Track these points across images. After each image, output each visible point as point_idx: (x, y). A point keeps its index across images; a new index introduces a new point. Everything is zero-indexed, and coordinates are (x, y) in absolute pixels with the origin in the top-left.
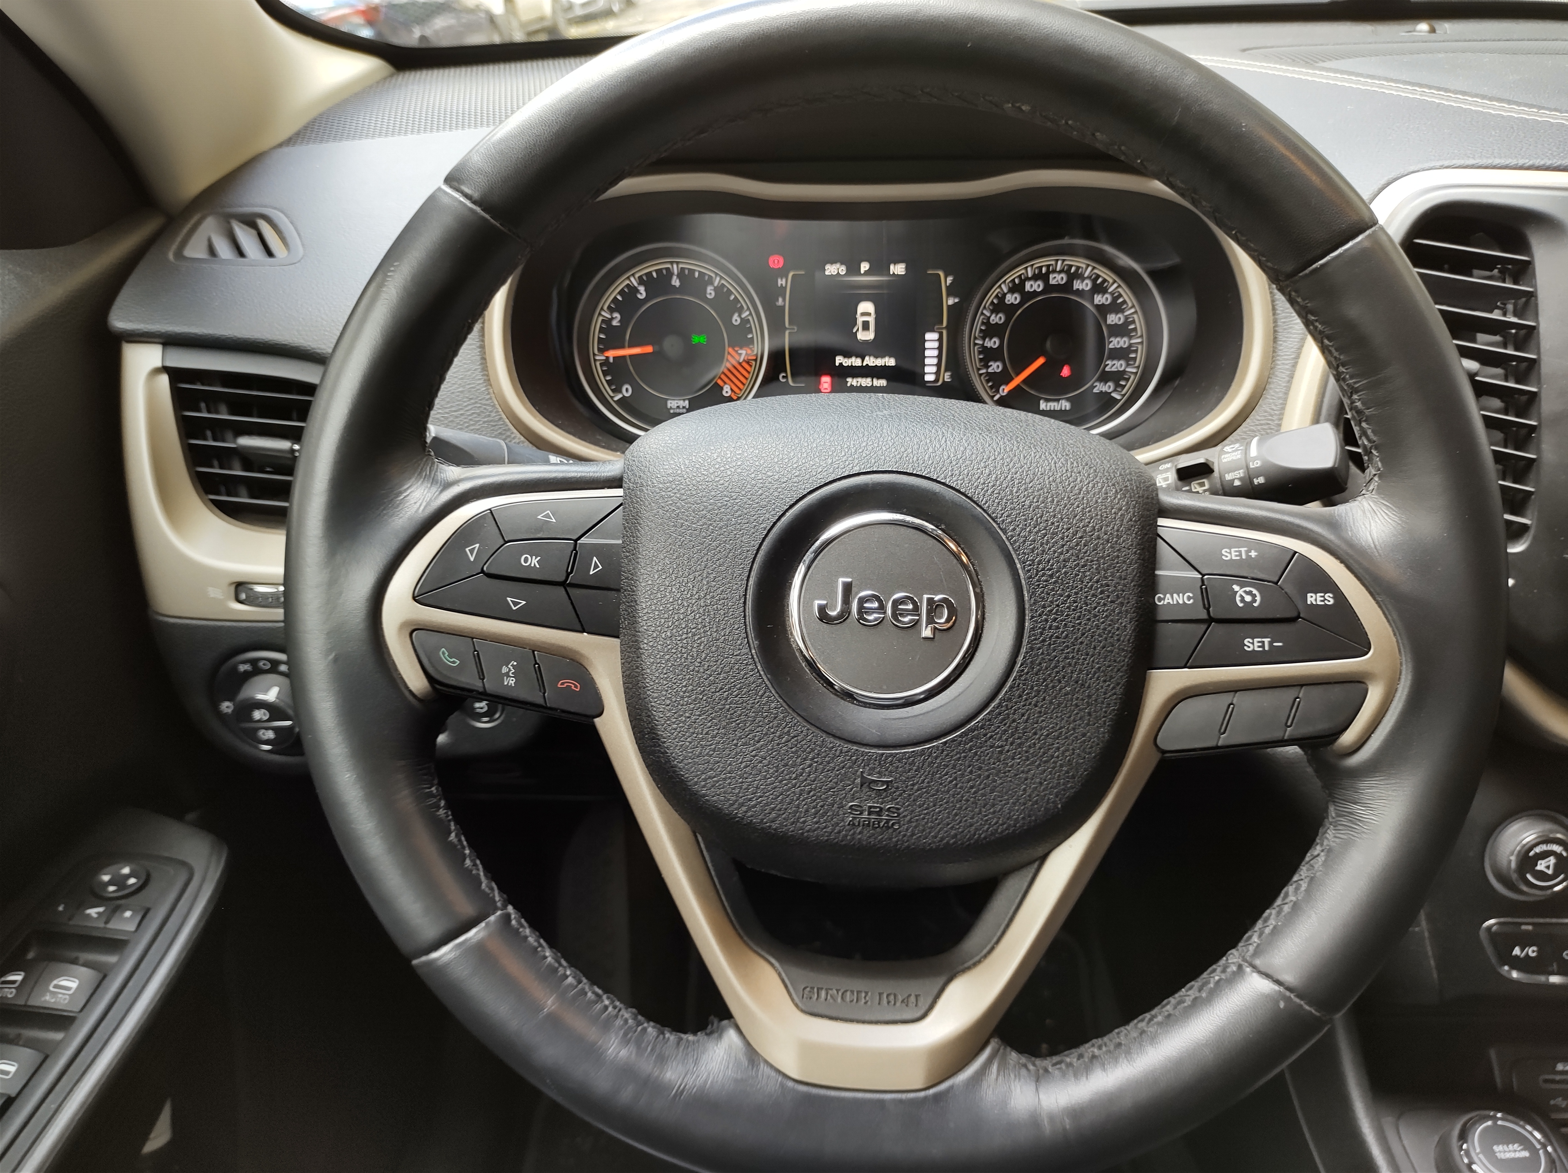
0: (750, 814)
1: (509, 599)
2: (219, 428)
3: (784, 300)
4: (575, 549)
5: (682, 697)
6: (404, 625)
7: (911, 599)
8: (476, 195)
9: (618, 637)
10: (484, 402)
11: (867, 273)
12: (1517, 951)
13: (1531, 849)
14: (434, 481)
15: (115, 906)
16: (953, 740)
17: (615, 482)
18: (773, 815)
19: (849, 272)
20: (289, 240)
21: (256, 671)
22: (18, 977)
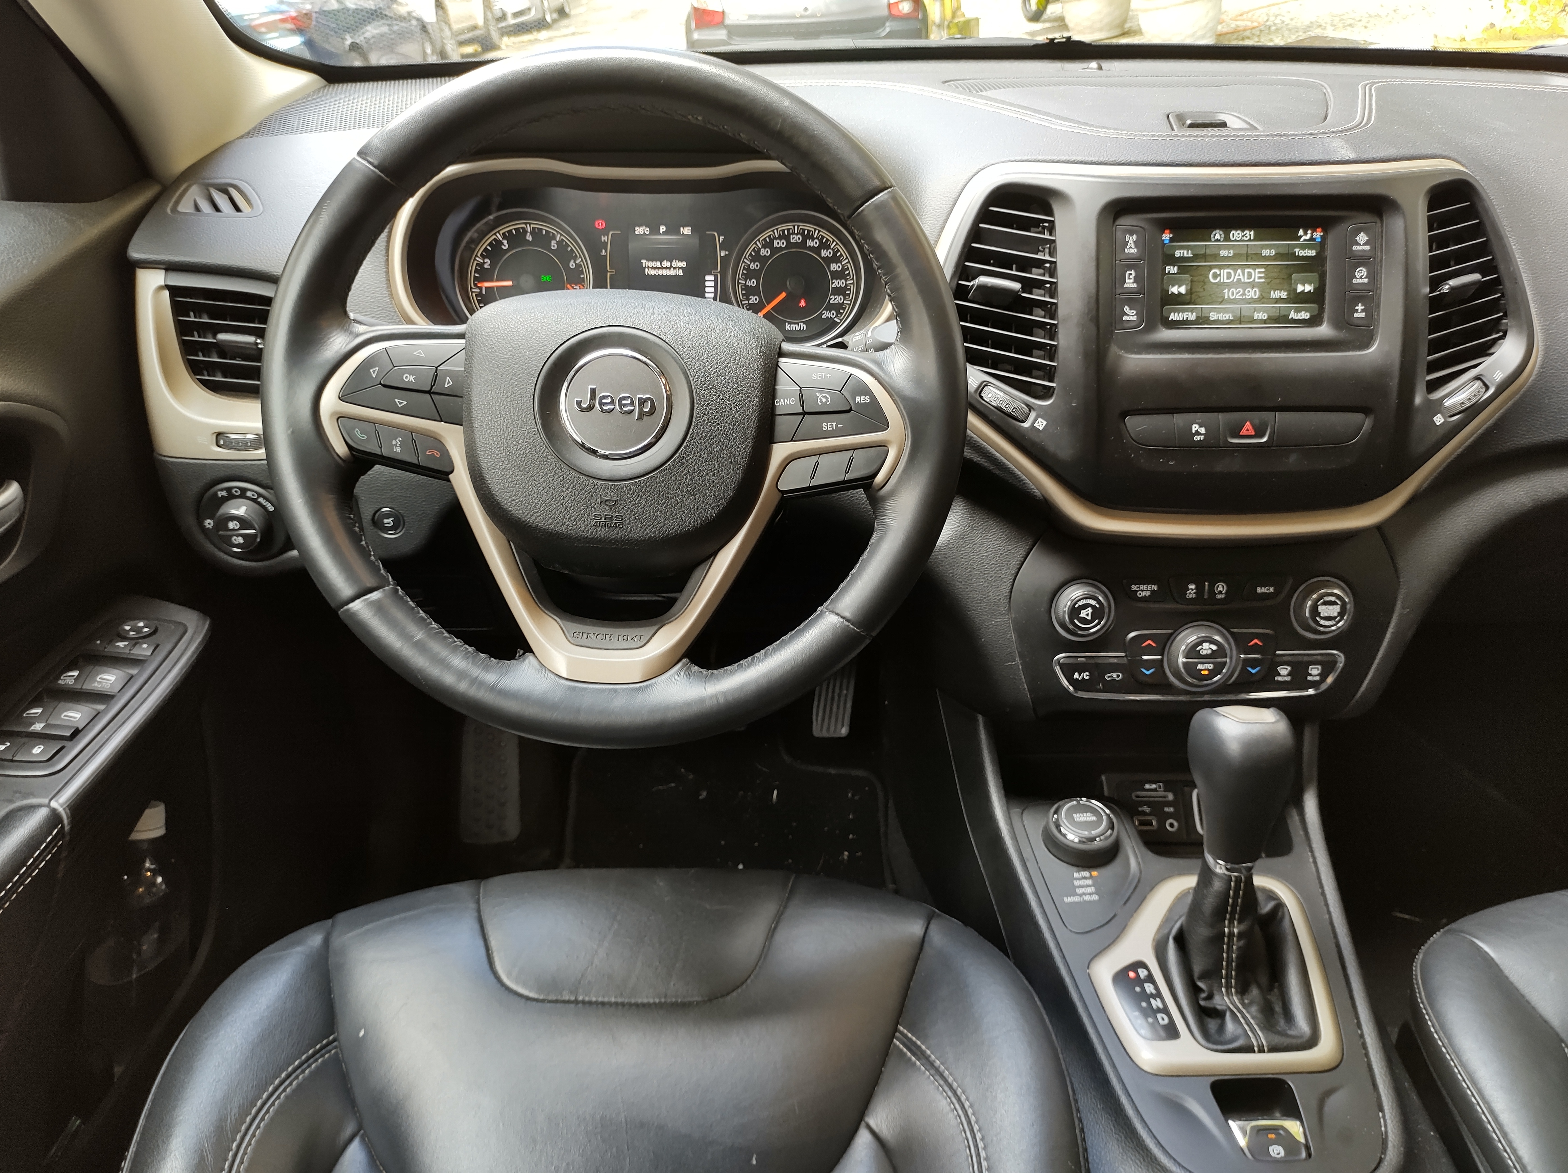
0: (537, 520)
1: (396, 400)
2: (204, 329)
3: (606, 251)
4: (436, 372)
5: (498, 454)
6: (333, 414)
7: (629, 397)
8: (376, 163)
9: (462, 425)
10: (388, 309)
11: (664, 233)
12: (1076, 676)
13: (1076, 603)
14: (351, 333)
15: (135, 642)
16: (653, 477)
17: (461, 336)
18: (550, 521)
19: (651, 233)
20: (252, 201)
21: (231, 496)
22: (75, 673)
